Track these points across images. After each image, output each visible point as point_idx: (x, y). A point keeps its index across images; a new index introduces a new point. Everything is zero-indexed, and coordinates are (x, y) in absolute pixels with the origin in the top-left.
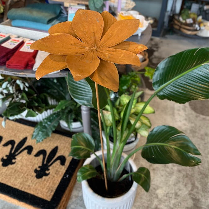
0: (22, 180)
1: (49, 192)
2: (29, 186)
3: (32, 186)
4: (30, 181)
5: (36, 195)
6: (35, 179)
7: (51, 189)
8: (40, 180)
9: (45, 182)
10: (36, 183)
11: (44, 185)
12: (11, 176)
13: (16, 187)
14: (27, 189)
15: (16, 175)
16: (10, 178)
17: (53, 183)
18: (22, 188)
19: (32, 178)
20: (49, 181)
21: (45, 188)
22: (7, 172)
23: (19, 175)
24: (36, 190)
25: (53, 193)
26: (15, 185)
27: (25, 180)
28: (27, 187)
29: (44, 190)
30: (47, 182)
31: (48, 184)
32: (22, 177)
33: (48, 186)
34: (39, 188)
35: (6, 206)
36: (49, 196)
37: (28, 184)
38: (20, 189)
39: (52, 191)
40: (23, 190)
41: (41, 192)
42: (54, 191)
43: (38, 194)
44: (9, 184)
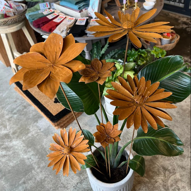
0: (46, 101)
1: (56, 112)
2: (48, 105)
3: (50, 105)
4: (50, 103)
5: (49, 110)
6: (53, 102)
7: (58, 110)
8: (55, 104)
9: (57, 106)
10: (52, 105)
11: (56, 107)
12: (43, 97)
13: (42, 103)
14: (47, 106)
15: (45, 97)
16: (41, 98)
17: (61, 108)
18: (44, 105)
19: (52, 102)
20: (59, 106)
21: (55, 109)
22: (41, 95)
23: (46, 98)
24: (51, 108)
25: (57, 113)
26: (42, 102)
27: (48, 101)
28: (47, 105)
29: (54, 109)
30: (58, 106)
31: (58, 107)
32: (47, 100)
33: (57, 108)
34: (52, 108)
35: (38, 115)
36: (55, 113)
37: (48, 103)
38: (43, 105)
39: (58, 111)
40: (44, 106)
41: (52, 110)
42: (59, 112)
43: (50, 110)
44: (40, 101)
